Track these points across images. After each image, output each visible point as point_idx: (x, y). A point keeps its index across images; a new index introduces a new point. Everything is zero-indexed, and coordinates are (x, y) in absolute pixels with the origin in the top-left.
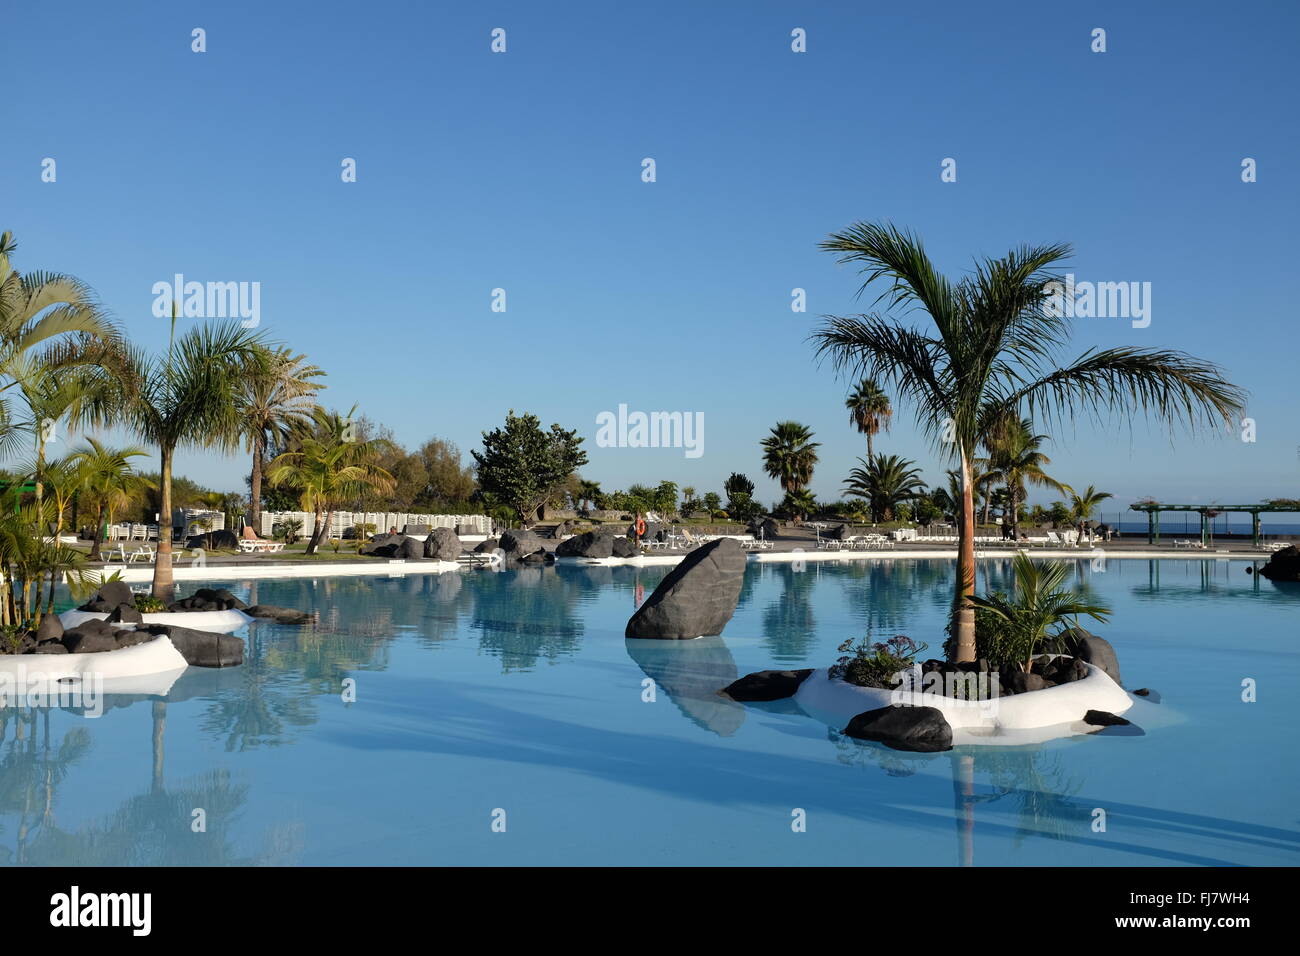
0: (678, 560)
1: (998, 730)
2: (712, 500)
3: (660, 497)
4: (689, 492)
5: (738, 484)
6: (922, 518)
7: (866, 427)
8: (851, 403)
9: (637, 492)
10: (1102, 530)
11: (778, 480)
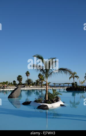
0: (14, 89)
1: (52, 107)
2: (11, 83)
3: (6, 83)
4: (9, 82)
5: (14, 81)
6: (33, 85)
7: (27, 76)
8: (26, 73)
9: (4, 82)
10: (50, 86)
11: (18, 81)
